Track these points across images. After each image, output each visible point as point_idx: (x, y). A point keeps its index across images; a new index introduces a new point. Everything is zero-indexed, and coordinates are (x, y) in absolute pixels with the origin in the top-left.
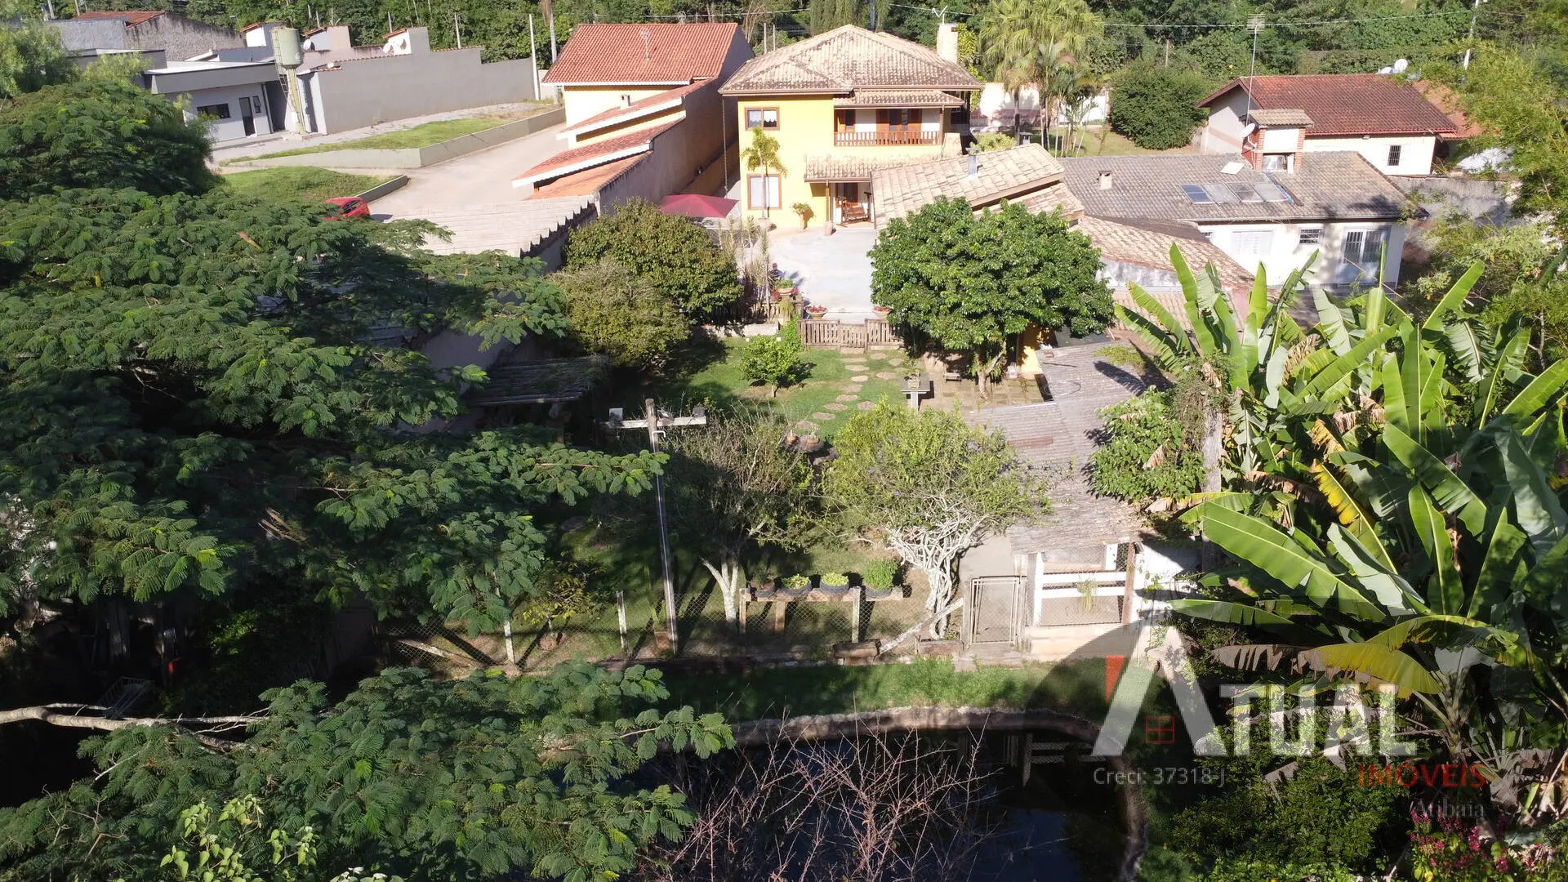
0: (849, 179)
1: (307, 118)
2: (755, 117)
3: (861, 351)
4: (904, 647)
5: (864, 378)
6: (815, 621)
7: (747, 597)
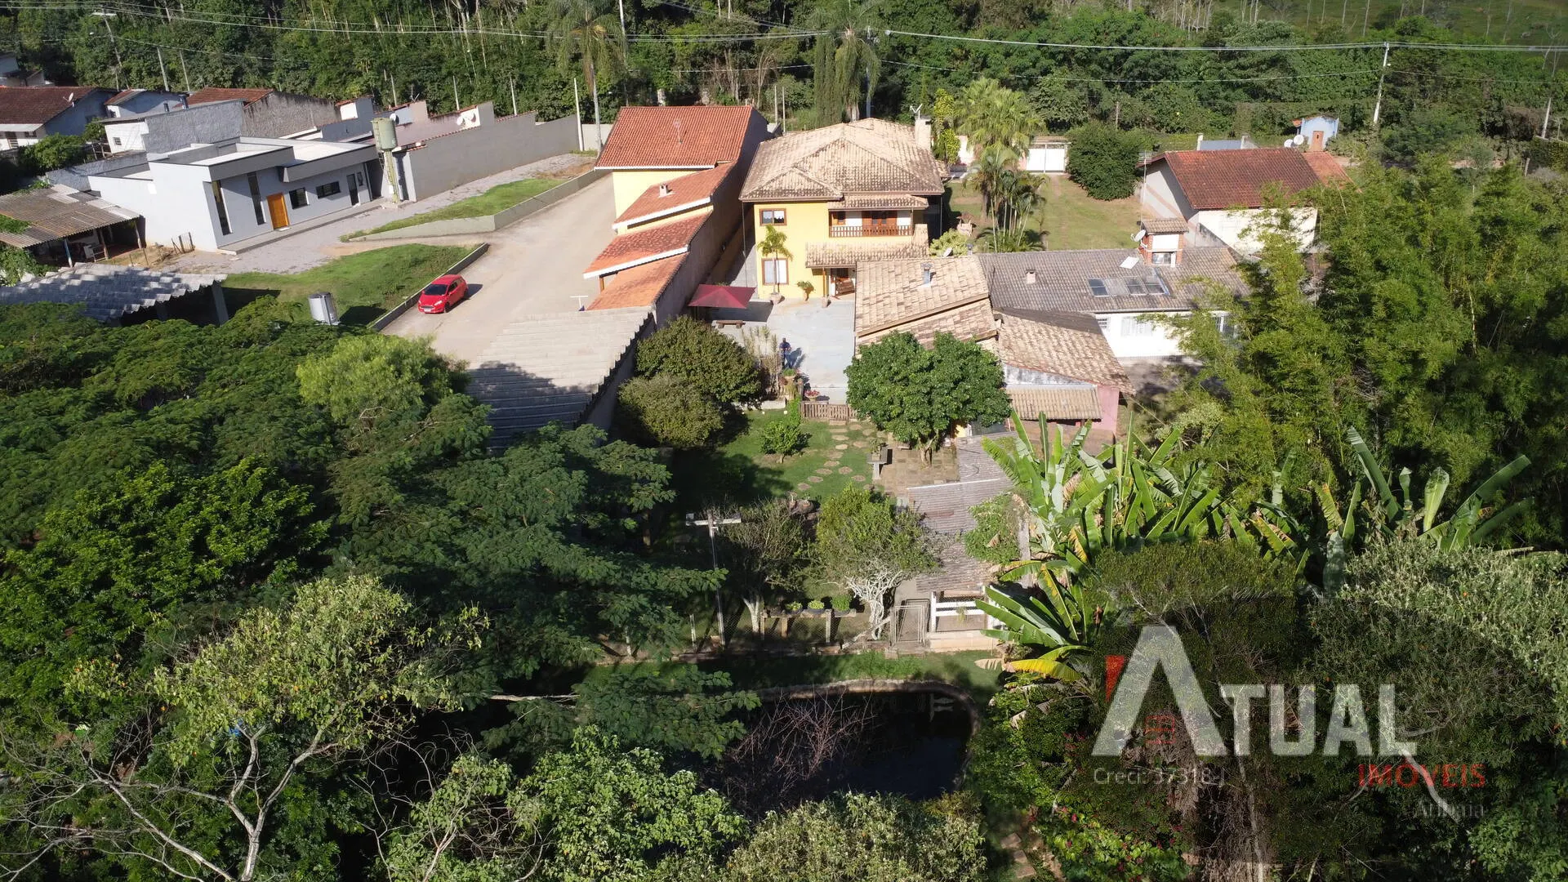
0: (841, 265)
1: (400, 187)
2: (767, 215)
3: (843, 423)
4: (859, 646)
5: (844, 447)
6: (806, 632)
7: (766, 616)
